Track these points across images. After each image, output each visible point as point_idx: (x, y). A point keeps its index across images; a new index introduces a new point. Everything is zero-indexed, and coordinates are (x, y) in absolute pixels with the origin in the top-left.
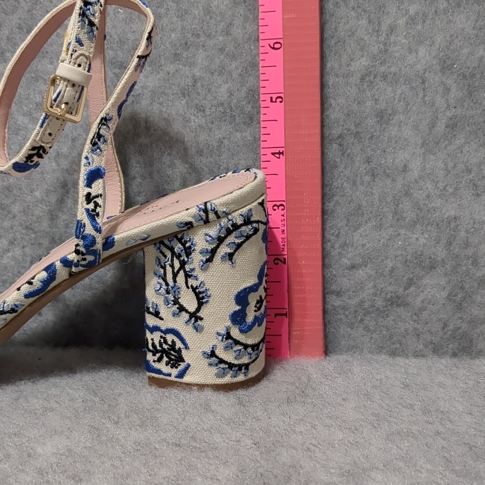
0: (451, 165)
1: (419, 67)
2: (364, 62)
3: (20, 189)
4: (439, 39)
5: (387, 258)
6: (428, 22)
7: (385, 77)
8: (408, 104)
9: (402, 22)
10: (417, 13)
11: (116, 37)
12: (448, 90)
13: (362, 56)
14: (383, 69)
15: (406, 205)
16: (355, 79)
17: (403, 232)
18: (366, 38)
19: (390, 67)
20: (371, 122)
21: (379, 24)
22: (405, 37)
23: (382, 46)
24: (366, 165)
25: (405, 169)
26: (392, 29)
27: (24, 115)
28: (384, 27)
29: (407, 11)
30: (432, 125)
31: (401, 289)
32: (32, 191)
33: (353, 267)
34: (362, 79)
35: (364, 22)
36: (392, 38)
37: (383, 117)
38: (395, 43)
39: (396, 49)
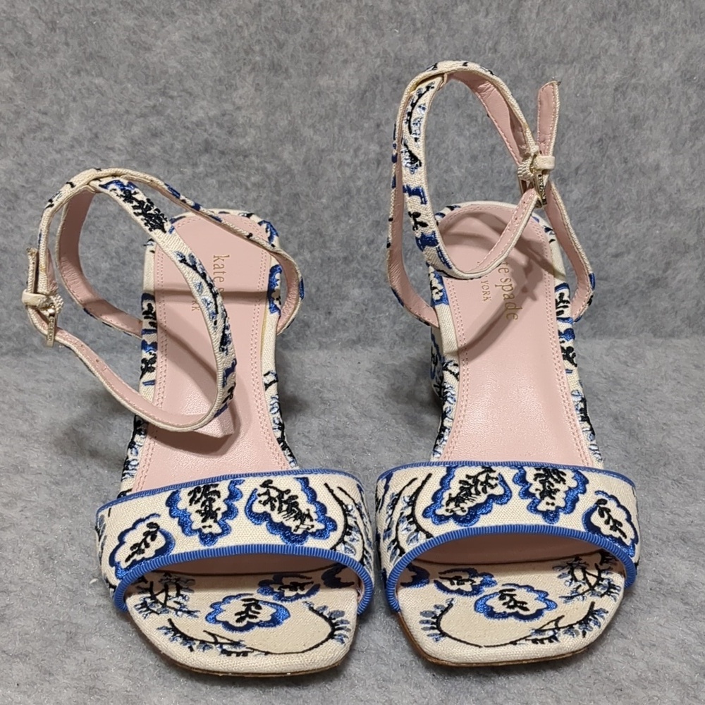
0: (696, 163)
1: (664, 79)
2: (617, 75)
3: (307, 196)
4: (680, 55)
5: (647, 245)
6: (670, 41)
7: (635, 88)
8: (656, 111)
9: (647, 40)
10: (660, 33)
11: (392, 55)
12: (689, 99)
13: (615, 70)
14: (633, 81)
15: (660, 198)
16: (611, 90)
17: (659, 222)
18: (617, 54)
19: (639, 79)
20: (626, 126)
21: (628, 42)
22: (651, 53)
23: (631, 63)
24: (623, 165)
25: (657, 168)
26: (639, 46)
27: (309, 127)
28: (632, 45)
29: (651, 30)
30: (678, 129)
31: (660, 272)
32: (319, 198)
33: (616, 256)
34: (616, 90)
35: (615, 41)
36: (640, 54)
37: (636, 122)
38: (643, 58)
39: (644, 64)
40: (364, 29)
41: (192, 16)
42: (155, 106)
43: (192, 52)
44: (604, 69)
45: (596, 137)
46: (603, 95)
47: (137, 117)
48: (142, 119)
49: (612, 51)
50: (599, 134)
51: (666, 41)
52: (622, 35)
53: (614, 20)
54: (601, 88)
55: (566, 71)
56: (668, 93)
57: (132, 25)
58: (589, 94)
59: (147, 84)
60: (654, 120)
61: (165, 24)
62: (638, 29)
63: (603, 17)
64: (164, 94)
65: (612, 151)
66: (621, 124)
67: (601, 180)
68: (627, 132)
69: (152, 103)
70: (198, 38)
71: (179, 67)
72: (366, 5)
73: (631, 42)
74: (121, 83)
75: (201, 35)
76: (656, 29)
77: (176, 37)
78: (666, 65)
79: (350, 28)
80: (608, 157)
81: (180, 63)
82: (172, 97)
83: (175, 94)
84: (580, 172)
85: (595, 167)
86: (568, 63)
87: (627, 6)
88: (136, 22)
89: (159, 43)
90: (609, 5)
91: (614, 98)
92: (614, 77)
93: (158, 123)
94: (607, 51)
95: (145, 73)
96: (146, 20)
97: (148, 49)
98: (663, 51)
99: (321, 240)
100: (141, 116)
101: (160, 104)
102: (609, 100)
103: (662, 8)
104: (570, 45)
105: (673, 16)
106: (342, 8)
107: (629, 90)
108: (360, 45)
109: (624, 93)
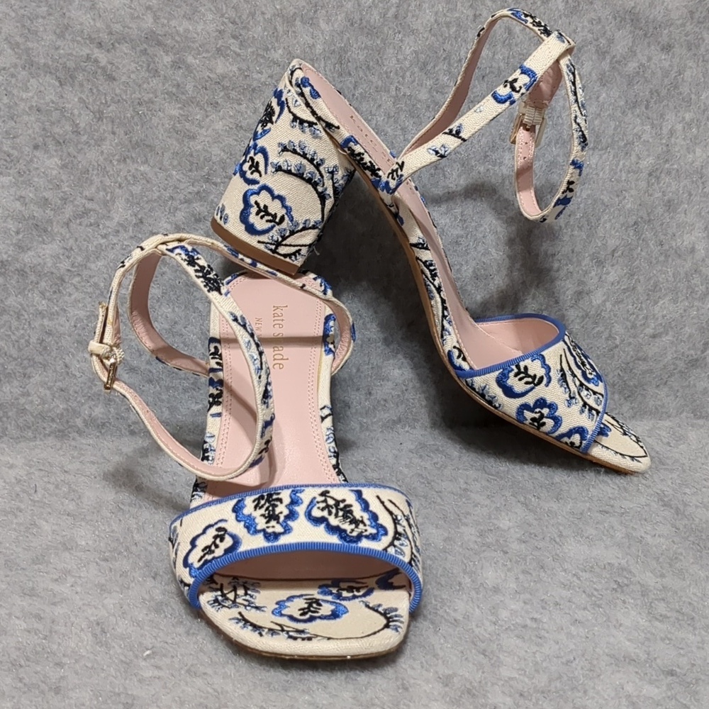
1: (697, 164)
2: (651, 160)
5: (685, 326)
6: (702, 127)
7: (669, 173)
8: (690, 195)
9: (679, 127)
10: (692, 120)
13: (649, 155)
14: (667, 166)
15: (696, 280)
16: (644, 175)
17: (696, 304)
18: (650, 140)
19: (673, 164)
20: (660, 210)
21: (661, 129)
22: (684, 139)
23: (665, 149)
24: (659, 247)
25: (693, 250)
26: (672, 132)
28: (665, 131)
29: (684, 118)
31: (699, 353)
33: (654, 336)
34: (650, 175)
35: (648, 128)
36: (673, 140)
37: (670, 206)
38: (676, 144)
39: (677, 150)
40: (402, 117)
41: (235, 106)
42: (198, 192)
43: (236, 140)
44: (638, 155)
45: (631, 221)
46: (637, 180)
47: (181, 203)
48: (186, 205)
49: (645, 137)
50: (634, 217)
51: (698, 128)
52: (655, 122)
53: (647, 108)
54: (635, 172)
55: (601, 157)
56: (701, 178)
57: (177, 115)
58: (623, 179)
59: (190, 171)
60: (688, 204)
61: (209, 114)
62: (670, 117)
63: (635, 105)
64: (207, 180)
65: (648, 235)
66: (655, 208)
67: (638, 262)
68: (662, 215)
69: (196, 190)
70: (241, 127)
71: (222, 154)
72: (404, 95)
73: (664, 128)
74: (166, 170)
75: (244, 124)
76: (688, 116)
77: (219, 126)
78: (698, 150)
79: (389, 117)
80: (643, 240)
81: (224, 151)
82: (215, 184)
83: (219, 180)
84: (616, 255)
85: (631, 250)
86: (602, 149)
87: (659, 95)
88: (181, 112)
89: (203, 131)
90: (641, 94)
91: (648, 182)
92: (647, 163)
93: (202, 208)
94: (640, 138)
95: (189, 161)
96: (191, 109)
97: (193, 138)
98: (696, 138)
99: (361, 321)
100: (186, 202)
101: (204, 190)
102: (643, 184)
103: (693, 96)
104: (604, 132)
105: (704, 103)
106: (381, 97)
107: (663, 175)
108: (399, 132)
109: (658, 178)
